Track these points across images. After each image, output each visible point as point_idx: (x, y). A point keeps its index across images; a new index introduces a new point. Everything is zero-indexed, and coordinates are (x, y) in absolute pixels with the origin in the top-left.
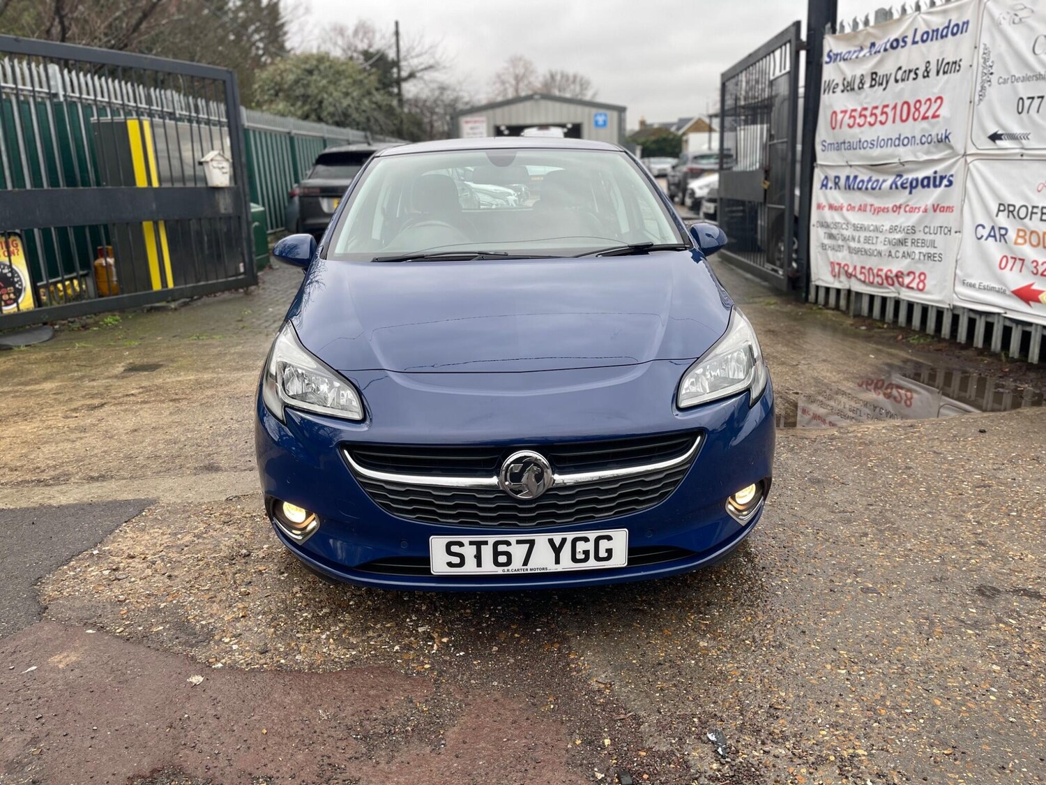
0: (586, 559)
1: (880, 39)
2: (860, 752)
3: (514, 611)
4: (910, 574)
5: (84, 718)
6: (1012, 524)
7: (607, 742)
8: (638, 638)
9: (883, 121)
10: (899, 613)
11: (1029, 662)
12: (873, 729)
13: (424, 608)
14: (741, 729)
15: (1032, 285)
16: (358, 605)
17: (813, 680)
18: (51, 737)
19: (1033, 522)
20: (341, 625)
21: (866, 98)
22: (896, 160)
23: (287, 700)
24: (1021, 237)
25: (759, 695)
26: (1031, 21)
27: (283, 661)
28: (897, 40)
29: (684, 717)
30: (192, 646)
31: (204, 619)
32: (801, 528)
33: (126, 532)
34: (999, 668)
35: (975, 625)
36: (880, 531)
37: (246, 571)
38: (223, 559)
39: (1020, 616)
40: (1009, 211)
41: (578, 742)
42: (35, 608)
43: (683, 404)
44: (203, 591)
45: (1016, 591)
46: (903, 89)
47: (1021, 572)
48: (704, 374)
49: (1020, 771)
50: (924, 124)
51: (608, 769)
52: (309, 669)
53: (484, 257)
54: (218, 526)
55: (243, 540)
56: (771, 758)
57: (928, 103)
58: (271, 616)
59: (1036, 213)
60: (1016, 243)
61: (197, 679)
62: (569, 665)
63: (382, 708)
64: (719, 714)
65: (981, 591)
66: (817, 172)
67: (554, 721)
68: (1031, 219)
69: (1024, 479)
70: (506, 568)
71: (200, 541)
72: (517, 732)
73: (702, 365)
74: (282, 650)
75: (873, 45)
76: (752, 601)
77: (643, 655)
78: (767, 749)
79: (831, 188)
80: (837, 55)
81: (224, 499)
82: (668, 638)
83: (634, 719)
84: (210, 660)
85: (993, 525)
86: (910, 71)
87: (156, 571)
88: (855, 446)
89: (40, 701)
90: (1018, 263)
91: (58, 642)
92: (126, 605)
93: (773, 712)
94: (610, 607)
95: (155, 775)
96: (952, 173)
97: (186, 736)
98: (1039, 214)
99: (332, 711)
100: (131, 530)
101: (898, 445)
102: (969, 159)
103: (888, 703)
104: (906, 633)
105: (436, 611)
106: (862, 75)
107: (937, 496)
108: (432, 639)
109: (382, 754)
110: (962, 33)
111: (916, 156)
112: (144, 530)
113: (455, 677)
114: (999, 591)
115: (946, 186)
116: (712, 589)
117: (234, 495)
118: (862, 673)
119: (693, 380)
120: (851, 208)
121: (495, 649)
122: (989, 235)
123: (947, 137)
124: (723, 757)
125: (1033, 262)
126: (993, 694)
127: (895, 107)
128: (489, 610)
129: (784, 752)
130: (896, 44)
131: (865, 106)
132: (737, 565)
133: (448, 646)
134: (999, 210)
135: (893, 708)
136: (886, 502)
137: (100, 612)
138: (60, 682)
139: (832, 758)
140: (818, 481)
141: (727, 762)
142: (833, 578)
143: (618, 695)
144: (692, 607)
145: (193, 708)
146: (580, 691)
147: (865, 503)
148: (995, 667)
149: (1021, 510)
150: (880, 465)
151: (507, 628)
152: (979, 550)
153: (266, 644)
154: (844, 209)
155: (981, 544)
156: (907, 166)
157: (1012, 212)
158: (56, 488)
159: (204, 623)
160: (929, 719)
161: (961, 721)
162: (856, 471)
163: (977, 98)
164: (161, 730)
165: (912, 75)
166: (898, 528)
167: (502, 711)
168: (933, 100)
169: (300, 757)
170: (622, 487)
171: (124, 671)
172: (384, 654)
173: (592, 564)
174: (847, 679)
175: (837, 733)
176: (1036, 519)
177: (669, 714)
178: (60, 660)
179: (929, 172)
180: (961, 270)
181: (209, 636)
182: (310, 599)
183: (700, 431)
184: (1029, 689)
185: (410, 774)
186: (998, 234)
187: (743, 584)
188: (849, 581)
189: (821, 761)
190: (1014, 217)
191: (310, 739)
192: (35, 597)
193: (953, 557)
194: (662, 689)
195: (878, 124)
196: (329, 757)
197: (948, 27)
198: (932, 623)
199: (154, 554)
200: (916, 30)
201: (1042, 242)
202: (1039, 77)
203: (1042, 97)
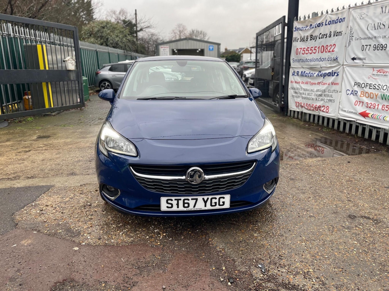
0: (215, 205)
1: (314, 23)
2: (311, 270)
3: (189, 224)
4: (325, 211)
5: (36, 263)
6: (360, 194)
7: (224, 268)
8: (233, 233)
9: (315, 52)
10: (322, 224)
11: (367, 240)
12: (315, 263)
13: (156, 223)
14: (270, 263)
15: (366, 111)
16: (132, 222)
17: (294, 246)
18: (25, 269)
19: (367, 193)
20: (127, 229)
21: (309, 44)
22: (319, 66)
23: (110, 255)
24: (362, 94)
25: (275, 252)
26: (366, 19)
27: (107, 242)
28: (320, 24)
29: (250, 259)
30: (73, 237)
31: (77, 227)
32: (288, 195)
33: (44, 197)
34: (357, 242)
35: (348, 228)
36: (315, 196)
37: (90, 211)
38: (81, 206)
39: (363, 225)
41: (214, 268)
42: (13, 224)
43: (249, 151)
44: (75, 218)
45: (362, 217)
46: (321, 41)
47: (363, 210)
48: (256, 141)
49: (364, 276)
50: (329, 54)
51: (225, 277)
52: (117, 245)
53: (177, 99)
54: (78, 195)
55: (88, 200)
56: (280, 273)
57: (331, 46)
58: (101, 227)
59: (368, 86)
60: (360, 96)
61: (76, 248)
62: (209, 243)
63: (144, 258)
64: (262, 258)
65: (350, 216)
66: (291, 70)
67: (205, 262)
68: (366, 88)
69: (364, 179)
70: (187, 208)
71: (72, 200)
72: (192, 265)
73: (255, 138)
74: (106, 238)
75: (311, 25)
76: (272, 220)
77: (235, 239)
78: (279, 270)
79: (296, 75)
80: (298, 28)
81: (79, 185)
82: (243, 233)
83: (233, 260)
84: (80, 242)
85: (353, 194)
86: (324, 35)
87: (57, 211)
88: (305, 167)
89: (19, 257)
90: (361, 104)
91: (23, 236)
92: (47, 223)
93: (280, 257)
94: (222, 223)
95: (64, 282)
96: (338, 71)
97: (74, 268)
98: (369, 86)
99: (126, 259)
100: (46, 196)
101: (320, 167)
102: (344, 66)
103: (319, 254)
104: (325, 231)
105: (161, 224)
106: (307, 36)
107: (334, 184)
108: (160, 234)
109: (145, 273)
110: (343, 22)
111: (326, 65)
112: (50, 196)
113: (169, 247)
114: (356, 217)
115: (336, 76)
116: (258, 216)
117: (83, 184)
118: (310, 244)
119: (252, 143)
120: (303, 83)
121: (183, 237)
122: (351, 93)
123: (337, 59)
124: (264, 272)
125: (366, 103)
126: (355, 251)
127: (319, 48)
128: (180, 224)
129: (285, 271)
130: (319, 25)
131: (308, 47)
132: (266, 208)
133: (166, 237)
134: (355, 85)
135: (321, 256)
136: (317, 186)
137: (37, 225)
138: (26, 250)
139: (301, 272)
140: (293, 179)
141: (266, 274)
142: (299, 212)
143: (227, 253)
144: (251, 222)
145: (76, 258)
146: (213, 251)
147: (309, 187)
148: (355, 242)
149: (363, 189)
150: (315, 174)
151: (186, 230)
152: (349, 203)
153: (100, 236)
154: (300, 83)
155: (349, 201)
156: (323, 68)
157: (359, 85)
158: (16, 181)
159: (76, 229)
160: (333, 259)
161: (344, 260)
162: (306, 176)
163: (348, 45)
164: (64, 266)
165: (325, 36)
166: (321, 195)
167: (186, 258)
168: (332, 45)
169: (116, 275)
170: (228, 180)
171: (49, 246)
172: (143, 240)
173: (218, 207)
174: (305, 246)
175: (302, 264)
176: (368, 193)
177: (245, 259)
178: (25, 242)
179: (330, 71)
180: (341, 105)
181: (79, 233)
182: (115, 220)
183: (255, 161)
184: (367, 249)
185: (156, 280)
186: (354, 93)
187: (268, 214)
188: (305, 213)
189: (298, 273)
191: (119, 268)
192: (13, 220)
193: (340, 205)
194: (242, 250)
195: (313, 53)
196: (126, 275)
197: (338, 20)
198: (333, 227)
199: (55, 205)
200: (326, 20)
201: (370, 96)
202: (369, 38)
203: (370, 45)
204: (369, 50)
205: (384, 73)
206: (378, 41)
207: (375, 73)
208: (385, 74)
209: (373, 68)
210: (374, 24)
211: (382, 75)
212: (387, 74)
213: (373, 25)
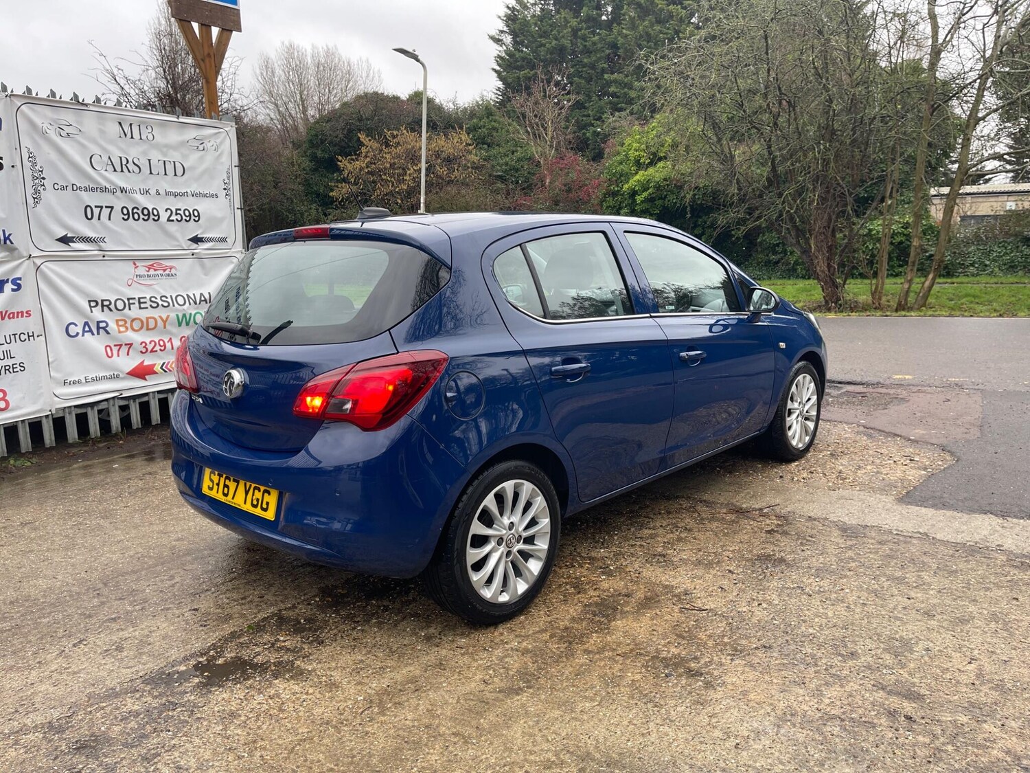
15: (143, 362)
24: (121, 326)
40: (103, 306)
60: (120, 332)
68: (130, 309)
90: (124, 349)
98: (137, 304)
102: (38, 262)
122: (84, 331)
125: (140, 344)
134: (91, 307)
157: (107, 306)
163: (30, 201)
180: (57, 371)
186: (101, 328)
190: (111, 310)
201: (145, 326)
202: (103, 190)
203: (112, 208)
204: (110, 219)
205: (165, 270)
206: (132, 200)
207: (142, 271)
208: (167, 272)
209: (134, 260)
210: (109, 158)
211: (162, 275)
212: (173, 271)
213: (105, 159)
